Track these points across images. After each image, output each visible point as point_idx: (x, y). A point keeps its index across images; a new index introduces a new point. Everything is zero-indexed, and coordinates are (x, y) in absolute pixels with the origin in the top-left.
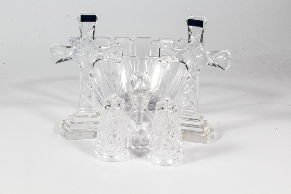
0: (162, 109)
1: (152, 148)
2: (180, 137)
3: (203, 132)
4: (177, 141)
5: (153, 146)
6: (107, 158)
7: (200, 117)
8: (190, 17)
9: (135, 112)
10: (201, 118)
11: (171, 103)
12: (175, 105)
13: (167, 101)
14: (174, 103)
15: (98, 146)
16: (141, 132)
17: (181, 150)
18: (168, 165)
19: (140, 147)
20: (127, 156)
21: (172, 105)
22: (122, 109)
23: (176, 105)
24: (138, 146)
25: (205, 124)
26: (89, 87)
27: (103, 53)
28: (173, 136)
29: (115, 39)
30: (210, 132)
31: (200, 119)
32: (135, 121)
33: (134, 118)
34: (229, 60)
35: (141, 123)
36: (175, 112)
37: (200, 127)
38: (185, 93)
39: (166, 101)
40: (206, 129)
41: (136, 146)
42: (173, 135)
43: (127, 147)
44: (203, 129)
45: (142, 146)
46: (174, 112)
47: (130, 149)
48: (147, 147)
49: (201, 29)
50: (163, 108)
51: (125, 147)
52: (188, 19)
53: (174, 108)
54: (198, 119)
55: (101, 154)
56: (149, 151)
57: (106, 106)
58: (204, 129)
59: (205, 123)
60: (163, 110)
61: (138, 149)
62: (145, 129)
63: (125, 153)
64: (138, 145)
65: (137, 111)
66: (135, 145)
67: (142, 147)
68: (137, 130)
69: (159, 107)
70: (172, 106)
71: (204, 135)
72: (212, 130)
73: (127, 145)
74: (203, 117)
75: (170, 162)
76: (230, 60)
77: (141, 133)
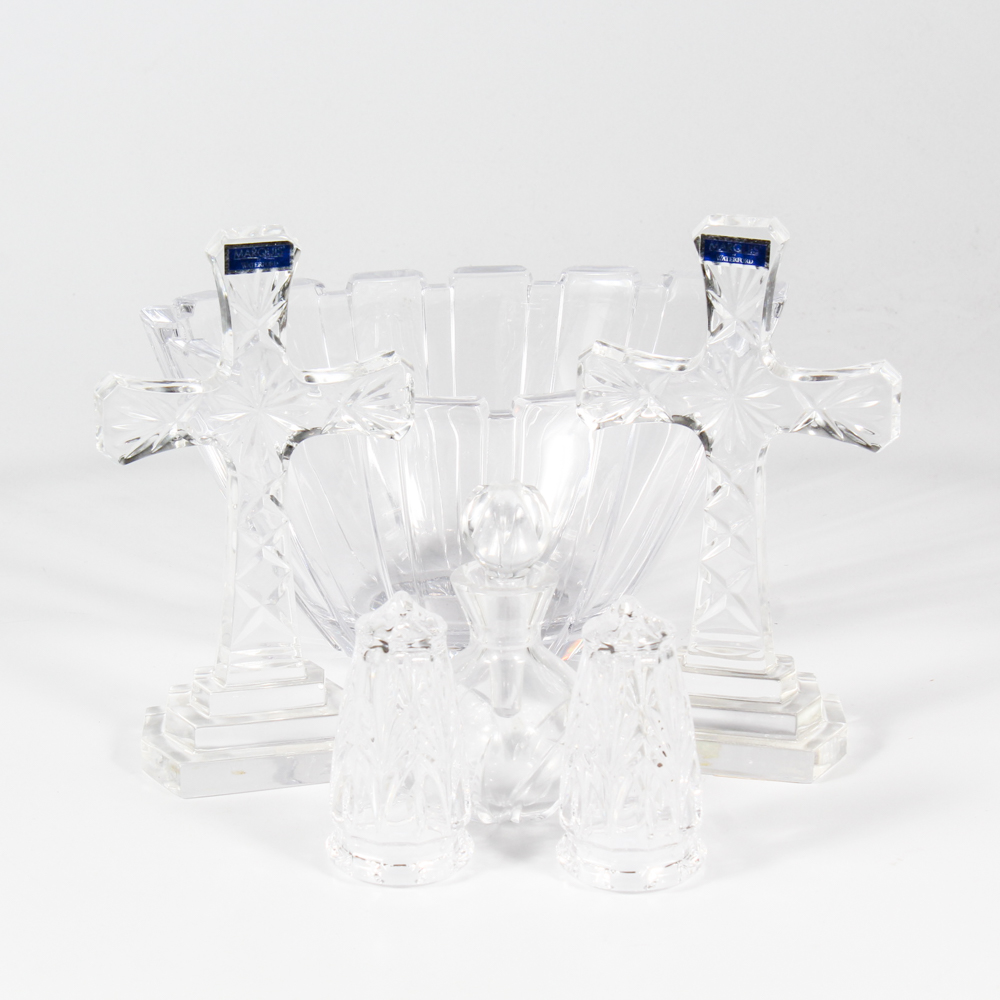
0: (608, 653)
1: (574, 818)
2: (694, 763)
3: (793, 731)
4: (681, 781)
5: (579, 809)
6: (380, 874)
7: (781, 660)
8: (712, 227)
9: (488, 662)
10: (783, 665)
11: (646, 620)
12: (664, 635)
13: (630, 616)
14: (656, 623)
15: (340, 819)
16: (513, 744)
17: (697, 822)
18: (648, 889)
19: (517, 816)
20: (467, 861)
21: (651, 634)
22: (437, 660)
23: (667, 631)
24: (509, 813)
25: (804, 691)
26: (269, 554)
27: (320, 395)
28: (660, 765)
29: (350, 287)
30: (829, 729)
31: (778, 674)
32: (485, 697)
33: (480, 687)
34: (895, 400)
35: (517, 707)
36: (664, 661)
37: (779, 709)
38: (704, 558)
39: (625, 616)
40: (805, 716)
41: (500, 809)
42: (661, 759)
43: (466, 819)
44: (793, 718)
45: (526, 809)
46: (660, 661)
47: (475, 826)
48: (549, 812)
49: (762, 272)
50: (611, 649)
51: (455, 819)
52: (703, 236)
53: (661, 647)
54: (768, 672)
55: (354, 854)
56: (557, 831)
57: (366, 649)
58: (795, 716)
59: (801, 686)
60: (614, 655)
61: (509, 822)
62: (531, 731)
63: (456, 843)
64: (510, 808)
65: (495, 657)
66: (494, 808)
67: (527, 815)
68: (497, 738)
69: (595, 645)
70: (649, 638)
71: (799, 745)
72: (835, 718)
73: (463, 812)
74: (791, 659)
75: (654, 873)
76: (899, 398)
77: (517, 748)
